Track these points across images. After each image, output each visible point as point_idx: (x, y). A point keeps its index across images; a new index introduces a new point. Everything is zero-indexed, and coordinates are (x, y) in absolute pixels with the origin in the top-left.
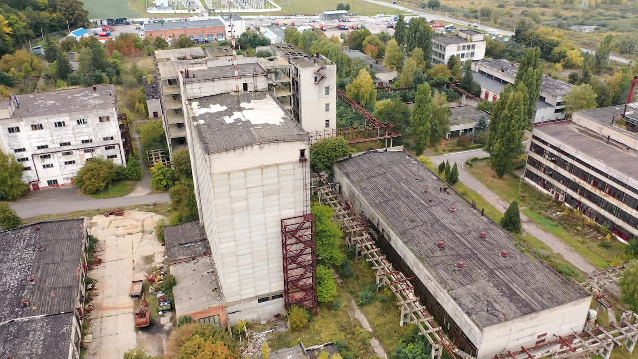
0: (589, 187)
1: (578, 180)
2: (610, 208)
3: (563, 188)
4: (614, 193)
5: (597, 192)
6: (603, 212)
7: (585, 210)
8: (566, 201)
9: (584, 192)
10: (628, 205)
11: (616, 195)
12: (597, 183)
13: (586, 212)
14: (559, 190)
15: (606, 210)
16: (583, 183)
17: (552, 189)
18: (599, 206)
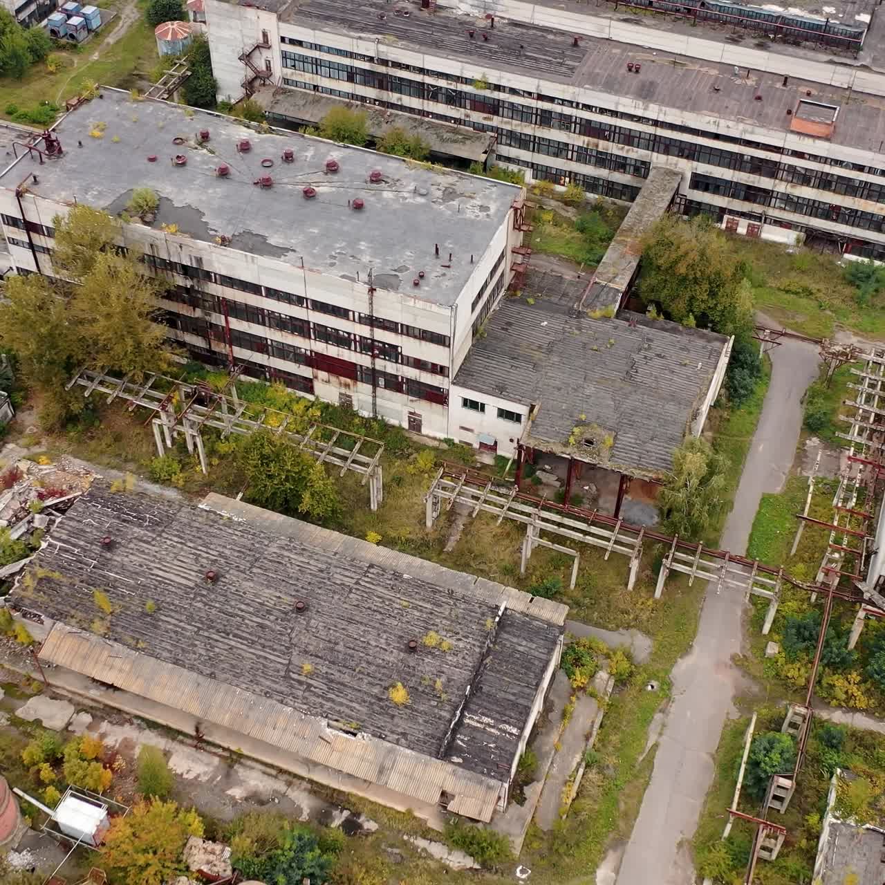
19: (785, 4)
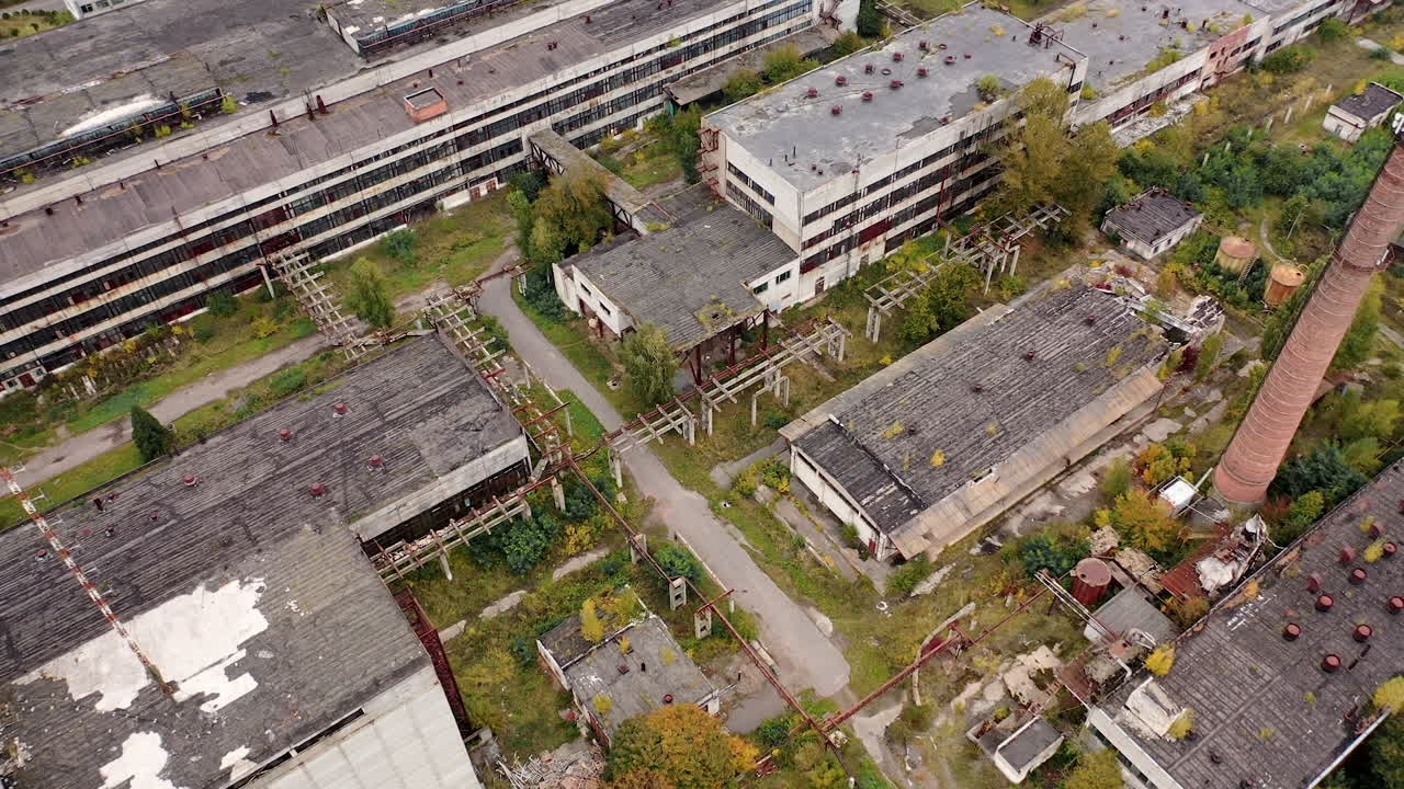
0: (72, 312)
1: (41, 323)
2: (133, 301)
3: (27, 357)
4: (118, 280)
5: (94, 304)
6: (126, 317)
7: (97, 343)
8: (49, 368)
9: (69, 327)
10: (156, 271)
11: (126, 277)
12: (79, 295)
13: (102, 344)
14: (22, 368)
15: (129, 310)
16: (54, 318)
17: (4, 383)
18: (114, 316)
19: (414, 10)
